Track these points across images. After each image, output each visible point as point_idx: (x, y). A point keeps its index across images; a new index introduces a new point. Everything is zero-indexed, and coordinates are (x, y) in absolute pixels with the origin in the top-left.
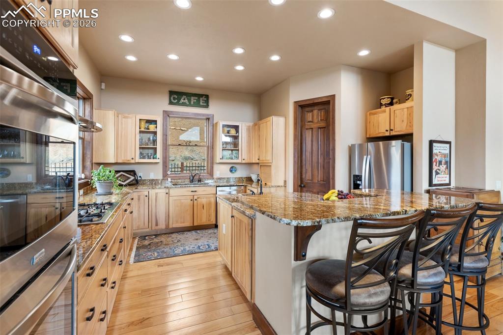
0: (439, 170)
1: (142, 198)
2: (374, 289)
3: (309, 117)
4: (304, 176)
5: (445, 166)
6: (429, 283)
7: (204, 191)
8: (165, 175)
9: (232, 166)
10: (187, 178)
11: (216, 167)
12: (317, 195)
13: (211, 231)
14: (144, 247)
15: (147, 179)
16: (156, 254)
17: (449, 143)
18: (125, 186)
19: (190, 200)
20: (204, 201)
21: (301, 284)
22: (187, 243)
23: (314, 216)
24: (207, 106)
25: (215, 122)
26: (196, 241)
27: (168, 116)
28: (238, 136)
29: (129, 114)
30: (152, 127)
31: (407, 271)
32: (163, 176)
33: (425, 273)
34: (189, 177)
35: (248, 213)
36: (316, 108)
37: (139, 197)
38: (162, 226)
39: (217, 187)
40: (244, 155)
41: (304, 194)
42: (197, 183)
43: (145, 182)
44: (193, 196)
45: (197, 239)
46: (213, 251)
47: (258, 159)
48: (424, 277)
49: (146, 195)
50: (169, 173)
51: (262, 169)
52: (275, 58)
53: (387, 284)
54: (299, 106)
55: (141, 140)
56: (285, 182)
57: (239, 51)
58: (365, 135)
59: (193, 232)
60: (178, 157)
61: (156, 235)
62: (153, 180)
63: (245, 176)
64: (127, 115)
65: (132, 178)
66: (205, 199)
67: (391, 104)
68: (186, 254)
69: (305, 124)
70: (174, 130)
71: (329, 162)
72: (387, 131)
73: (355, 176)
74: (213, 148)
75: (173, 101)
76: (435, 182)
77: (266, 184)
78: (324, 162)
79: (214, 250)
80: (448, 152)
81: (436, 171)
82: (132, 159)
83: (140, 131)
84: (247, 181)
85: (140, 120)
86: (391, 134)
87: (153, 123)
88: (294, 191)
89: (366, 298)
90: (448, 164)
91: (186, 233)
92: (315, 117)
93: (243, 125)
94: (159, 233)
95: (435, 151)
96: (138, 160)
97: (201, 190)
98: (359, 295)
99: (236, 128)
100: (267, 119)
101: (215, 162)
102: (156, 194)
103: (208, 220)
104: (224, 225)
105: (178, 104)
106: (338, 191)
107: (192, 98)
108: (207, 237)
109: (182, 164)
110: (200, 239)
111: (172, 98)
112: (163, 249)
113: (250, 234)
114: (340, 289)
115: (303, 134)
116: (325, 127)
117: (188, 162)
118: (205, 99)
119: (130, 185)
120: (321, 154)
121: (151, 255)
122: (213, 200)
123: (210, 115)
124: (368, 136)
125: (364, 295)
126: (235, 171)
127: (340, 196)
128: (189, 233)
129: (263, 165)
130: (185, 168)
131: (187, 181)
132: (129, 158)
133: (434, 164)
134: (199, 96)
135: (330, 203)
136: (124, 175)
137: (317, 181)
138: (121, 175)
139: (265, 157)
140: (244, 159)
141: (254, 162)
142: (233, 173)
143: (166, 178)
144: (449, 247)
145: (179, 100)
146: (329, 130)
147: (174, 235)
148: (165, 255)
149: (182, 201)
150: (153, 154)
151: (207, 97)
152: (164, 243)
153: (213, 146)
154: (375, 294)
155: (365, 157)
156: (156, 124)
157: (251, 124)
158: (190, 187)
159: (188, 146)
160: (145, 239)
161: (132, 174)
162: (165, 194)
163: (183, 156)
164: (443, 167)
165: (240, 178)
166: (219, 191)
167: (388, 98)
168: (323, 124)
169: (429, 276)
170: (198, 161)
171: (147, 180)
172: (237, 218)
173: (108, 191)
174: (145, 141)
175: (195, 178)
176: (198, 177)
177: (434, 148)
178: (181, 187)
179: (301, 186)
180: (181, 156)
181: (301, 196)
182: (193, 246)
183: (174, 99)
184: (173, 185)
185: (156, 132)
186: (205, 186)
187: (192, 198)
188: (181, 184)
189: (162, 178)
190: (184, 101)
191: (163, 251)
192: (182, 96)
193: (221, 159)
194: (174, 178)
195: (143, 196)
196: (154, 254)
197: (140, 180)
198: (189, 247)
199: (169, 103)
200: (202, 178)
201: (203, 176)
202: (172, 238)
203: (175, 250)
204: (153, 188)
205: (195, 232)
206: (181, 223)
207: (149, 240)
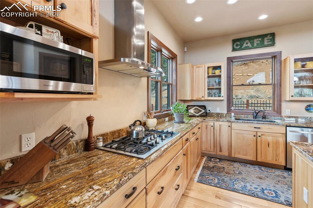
1: (209, 127)
7: (270, 129)
8: (229, 110)
9: (308, 104)
10: (250, 114)
11: (284, 105)
13: (278, 172)
14: (208, 168)
16: (216, 181)
18: (198, 116)
19: (252, 136)
20: (270, 139)
22: (248, 179)
24: (273, 44)
25: (283, 59)
26: (259, 180)
27: (232, 61)
29: (200, 65)
30: (217, 72)
32: (227, 111)
34: (252, 113)
37: (207, 126)
38: (225, 153)
39: (287, 126)
42: (261, 119)
43: (212, 115)
44: (257, 132)
45: (260, 178)
49: (212, 125)
50: (233, 108)
55: (209, 82)
59: (257, 167)
60: (245, 96)
61: (220, 160)
62: (219, 114)
64: (199, 66)
65: (203, 111)
66: (271, 137)
68: (247, 193)
70: (242, 76)
74: (281, 86)
79: (285, 203)
82: (203, 97)
83: (208, 76)
85: (208, 67)
87: (218, 68)
91: (249, 166)
94: (223, 158)
96: (207, 98)
97: (265, 128)
101: (283, 100)
102: (220, 125)
103: (274, 159)
104: (305, 189)
105: (241, 49)
107: (255, 40)
108: (273, 179)
109: (248, 101)
110: (264, 179)
111: (235, 46)
112: (223, 178)
117: (253, 100)
118: (271, 38)
119: (201, 116)
121: (212, 180)
122: (281, 140)
123: (277, 52)
128: (252, 167)
130: (250, 105)
131: (251, 117)
132: (201, 97)
134: (263, 36)
136: (197, 109)
138: (195, 109)
142: (310, 112)
143: (230, 113)
145: (242, 45)
147: (236, 165)
148: (224, 185)
149: (245, 135)
150: (218, 93)
151: (273, 35)
152: (226, 171)
153: (281, 83)
156: (221, 69)
158: (252, 123)
159: (251, 85)
160: (211, 160)
161: (203, 108)
162: (228, 126)
163: (249, 95)
166: (290, 131)
170: (264, 99)
171: (214, 113)
173: (181, 121)
174: (212, 83)
175: (258, 114)
176: (262, 114)
178: (243, 122)
180: (247, 95)
182: (257, 187)
183: (237, 46)
184: (236, 119)
185: (221, 75)
186: (271, 124)
187: (255, 134)
188: (244, 119)
189: (226, 113)
190: (247, 45)
191: (223, 180)
192: (245, 41)
193: (292, 96)
194: (238, 113)
195: (209, 126)
196: (215, 179)
197: (209, 113)
198: (251, 186)
199: (232, 50)
200: (268, 115)
201: (268, 113)
202: (234, 167)
203: (235, 183)
204: (217, 121)
205: (258, 167)
206: (243, 155)
207: (214, 162)
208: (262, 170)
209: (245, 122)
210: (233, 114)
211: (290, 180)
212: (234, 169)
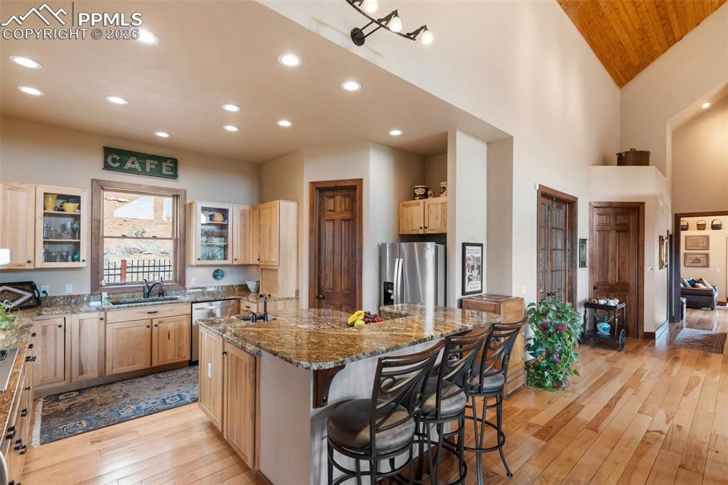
0: (472, 276)
1: (50, 330)
2: (399, 428)
3: (330, 204)
4: (322, 284)
5: (477, 271)
6: (451, 411)
7: (171, 310)
8: (96, 288)
9: (216, 269)
10: (138, 291)
11: (189, 271)
12: (339, 312)
13: (181, 372)
14: (58, 414)
15: (58, 295)
16: (84, 424)
17: (481, 245)
18: (13, 311)
19: (145, 328)
20: (170, 326)
21: (322, 434)
22: (141, 397)
23: (337, 354)
24: (175, 176)
25: (188, 201)
26: (158, 392)
27: (102, 188)
28: (227, 224)
29: (20, 184)
30: (70, 208)
31: (431, 402)
32: (92, 290)
33: (447, 402)
34: (142, 289)
35: (249, 348)
36: (339, 193)
37: (45, 328)
38: (92, 373)
39: (192, 303)
40: (236, 254)
41: (323, 310)
42: (157, 297)
43: (54, 301)
44: (152, 319)
45: (159, 389)
46: (188, 403)
47: (259, 260)
48: (448, 406)
49: (59, 324)
50: (104, 283)
51: (263, 272)
52: (285, 123)
53: (412, 420)
54: (317, 188)
56: (297, 292)
57: (232, 108)
58: (397, 232)
59: (152, 378)
61: (80, 391)
62: (71, 297)
63: (237, 284)
64: (16, 185)
65: (28, 295)
66: (172, 324)
67: (425, 196)
68: (142, 415)
69: (324, 214)
71: (355, 266)
72: (421, 228)
73: (386, 284)
74: (185, 242)
75: (111, 163)
76: (468, 290)
77: (269, 295)
78: (349, 264)
79: (191, 401)
80: (479, 255)
81: (469, 278)
82: (29, 262)
83: (44, 213)
84: (240, 290)
85: (45, 193)
86: (426, 232)
87: (71, 200)
88: (310, 307)
89: (391, 439)
90: (480, 268)
91: (137, 380)
92: (338, 205)
93: (235, 208)
94: (85, 387)
95: (467, 255)
96: (41, 264)
97: (165, 311)
98: (384, 437)
99: (224, 212)
100: (272, 202)
101: (187, 263)
102: (81, 321)
103: (177, 355)
104: (209, 364)
105: (121, 169)
106: (365, 313)
107: (148, 162)
108: (176, 383)
109: (124, 262)
110: (164, 388)
111: (109, 160)
112: (97, 414)
113: (252, 377)
114: (365, 434)
115: (322, 226)
116: (349, 220)
117: (134, 258)
118: (172, 165)
119: (23, 307)
120: (346, 254)
121: (75, 426)
122: (186, 324)
123: (181, 190)
124: (401, 233)
125: (389, 437)
126: (222, 276)
127: (367, 319)
128: (144, 381)
129: (266, 269)
130: (129, 270)
131: (139, 296)
132: (22, 261)
133: (467, 269)
134: (161, 159)
135: (355, 332)
136: (9, 291)
137: (339, 291)
139: (269, 258)
140: (236, 260)
141: (251, 263)
142: (219, 279)
143: (98, 292)
144: (470, 371)
145: (123, 163)
146: (355, 223)
147: (115, 387)
148: (102, 423)
149: (132, 329)
150: (71, 253)
151: (175, 161)
152: (98, 403)
153: (184, 239)
154: (401, 433)
155: (397, 260)
156: (79, 203)
157: (247, 207)
158: (145, 305)
159: (140, 238)
160: (58, 400)
161: (27, 288)
162: (98, 319)
163: (123, 247)
164: (475, 273)
165: (229, 286)
166: (196, 309)
167: (423, 188)
168: (348, 216)
169: (452, 404)
171: (59, 297)
172: (231, 355)
174: (56, 230)
175: (152, 290)
176: (158, 288)
177: (467, 252)
178: (128, 307)
179: (320, 297)
180: (119, 247)
181: (320, 315)
182: (155, 401)
183: (114, 161)
184: (114, 304)
185: (80, 215)
186: (172, 303)
187: (149, 323)
188: (128, 300)
189: (90, 293)
190: (133, 166)
191: (98, 417)
192: (129, 157)
193: (199, 259)
194: (114, 292)
195: (53, 327)
196: (80, 423)
197: (45, 297)
198: (147, 403)
199: (103, 167)
200: (166, 289)
201: (167, 286)
202: (113, 392)
203: (120, 411)
204: (73, 312)
205: (154, 377)
206: (128, 365)
207: (67, 400)
208: (160, 378)
209: (132, 307)
210: (105, 295)
211: (195, 375)
212: (114, 394)
